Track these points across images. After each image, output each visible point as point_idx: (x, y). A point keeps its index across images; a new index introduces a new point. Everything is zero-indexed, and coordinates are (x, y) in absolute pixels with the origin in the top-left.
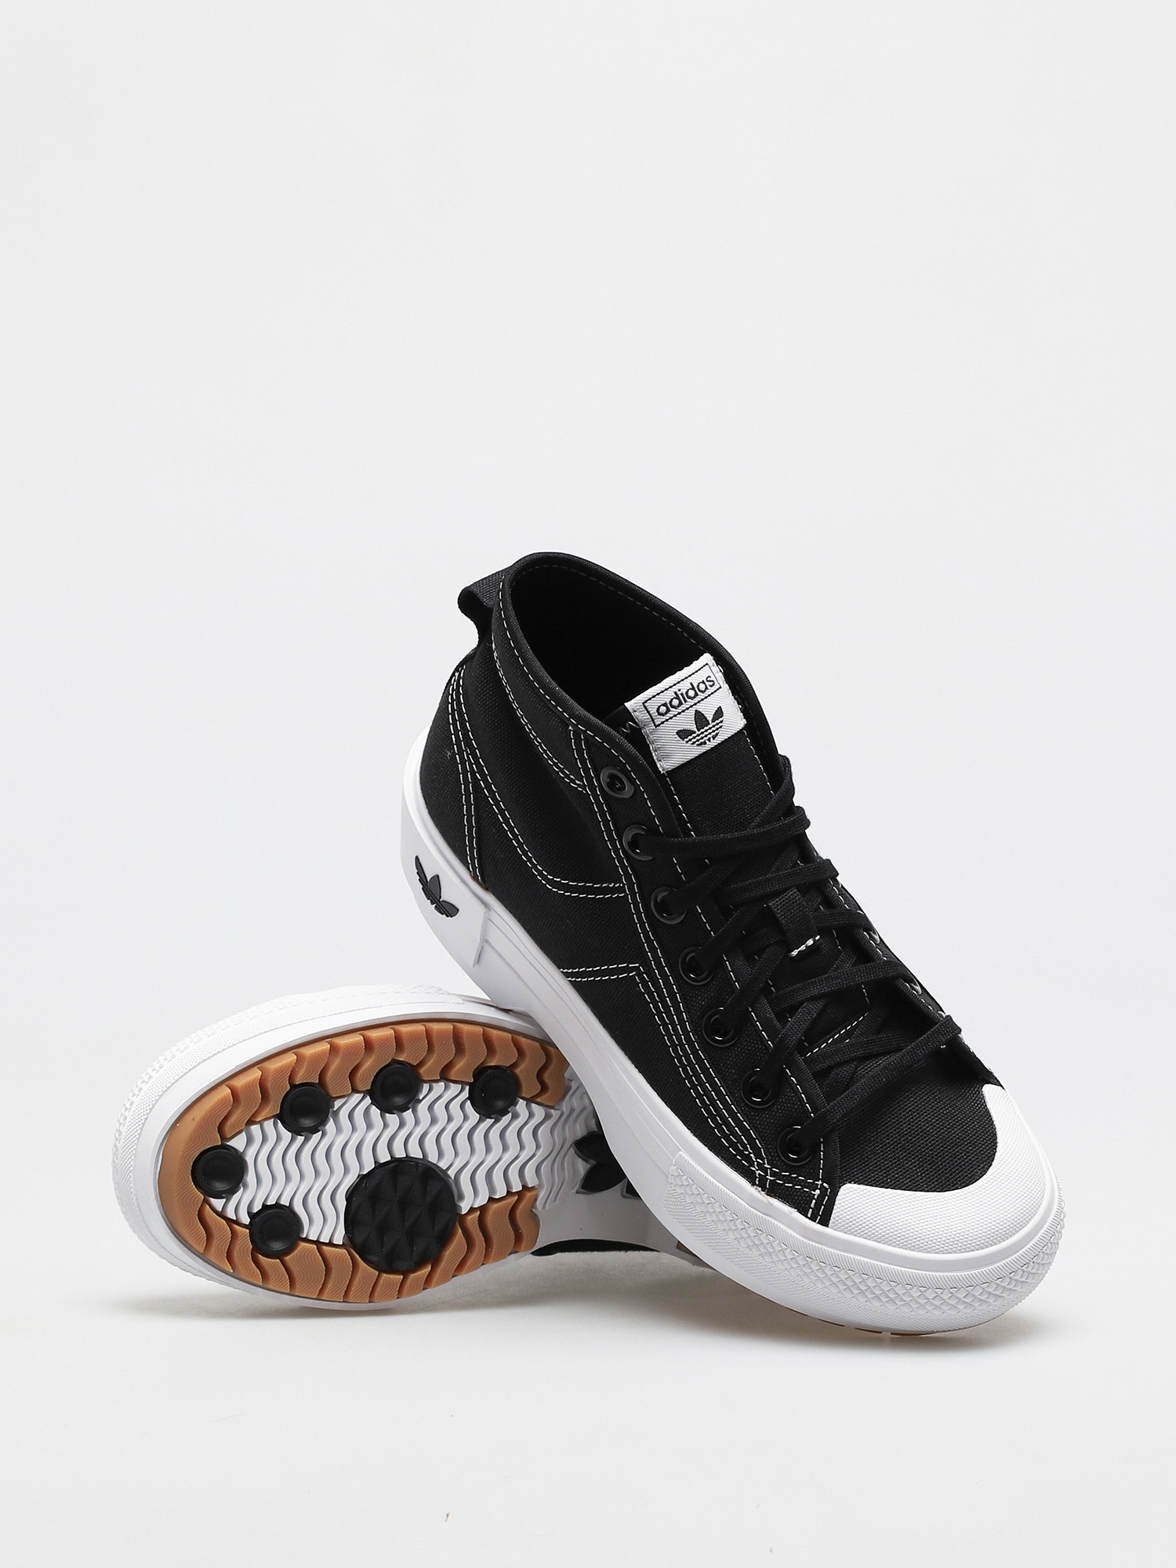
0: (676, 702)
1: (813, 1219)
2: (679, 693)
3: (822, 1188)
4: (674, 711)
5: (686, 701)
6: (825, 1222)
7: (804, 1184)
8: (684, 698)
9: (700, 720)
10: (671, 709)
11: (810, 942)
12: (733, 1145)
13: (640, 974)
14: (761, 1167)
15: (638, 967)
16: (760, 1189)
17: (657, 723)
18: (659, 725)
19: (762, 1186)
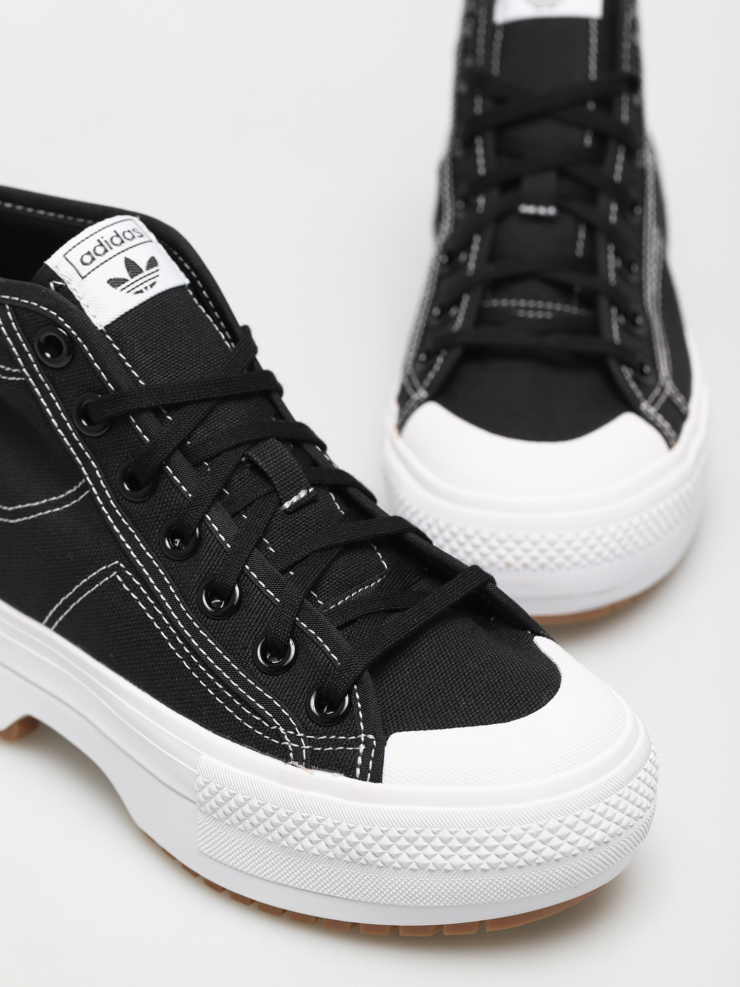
0: (100, 250)
1: (363, 778)
2: (102, 241)
3: (367, 742)
4: (99, 260)
5: (111, 248)
6: (377, 778)
7: (346, 743)
8: (109, 245)
9: (132, 268)
10: (96, 257)
11: (303, 494)
12: (258, 726)
13: (121, 572)
14: (294, 739)
15: (118, 565)
16: (296, 763)
17: (83, 276)
18: (85, 277)
19: (298, 759)
